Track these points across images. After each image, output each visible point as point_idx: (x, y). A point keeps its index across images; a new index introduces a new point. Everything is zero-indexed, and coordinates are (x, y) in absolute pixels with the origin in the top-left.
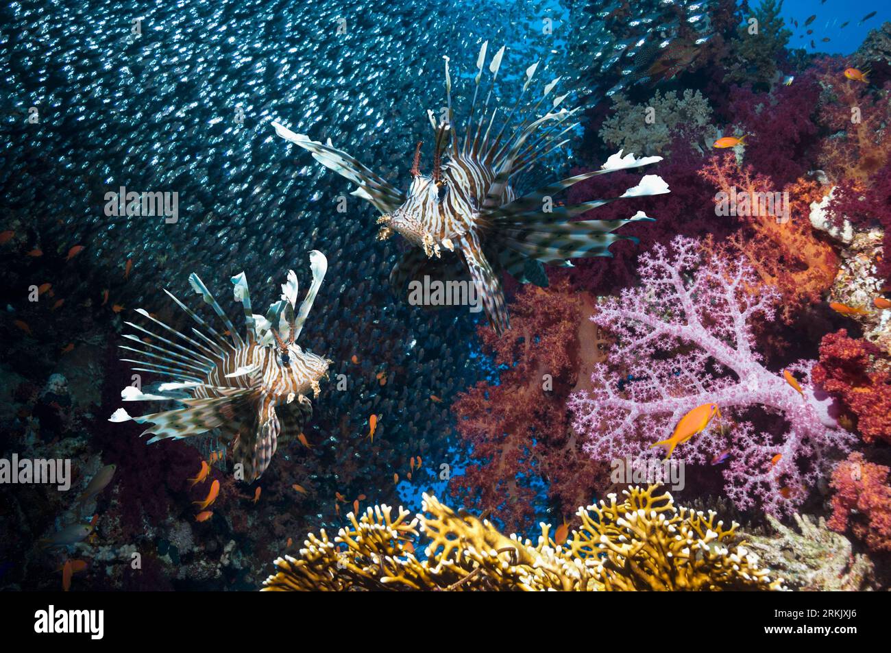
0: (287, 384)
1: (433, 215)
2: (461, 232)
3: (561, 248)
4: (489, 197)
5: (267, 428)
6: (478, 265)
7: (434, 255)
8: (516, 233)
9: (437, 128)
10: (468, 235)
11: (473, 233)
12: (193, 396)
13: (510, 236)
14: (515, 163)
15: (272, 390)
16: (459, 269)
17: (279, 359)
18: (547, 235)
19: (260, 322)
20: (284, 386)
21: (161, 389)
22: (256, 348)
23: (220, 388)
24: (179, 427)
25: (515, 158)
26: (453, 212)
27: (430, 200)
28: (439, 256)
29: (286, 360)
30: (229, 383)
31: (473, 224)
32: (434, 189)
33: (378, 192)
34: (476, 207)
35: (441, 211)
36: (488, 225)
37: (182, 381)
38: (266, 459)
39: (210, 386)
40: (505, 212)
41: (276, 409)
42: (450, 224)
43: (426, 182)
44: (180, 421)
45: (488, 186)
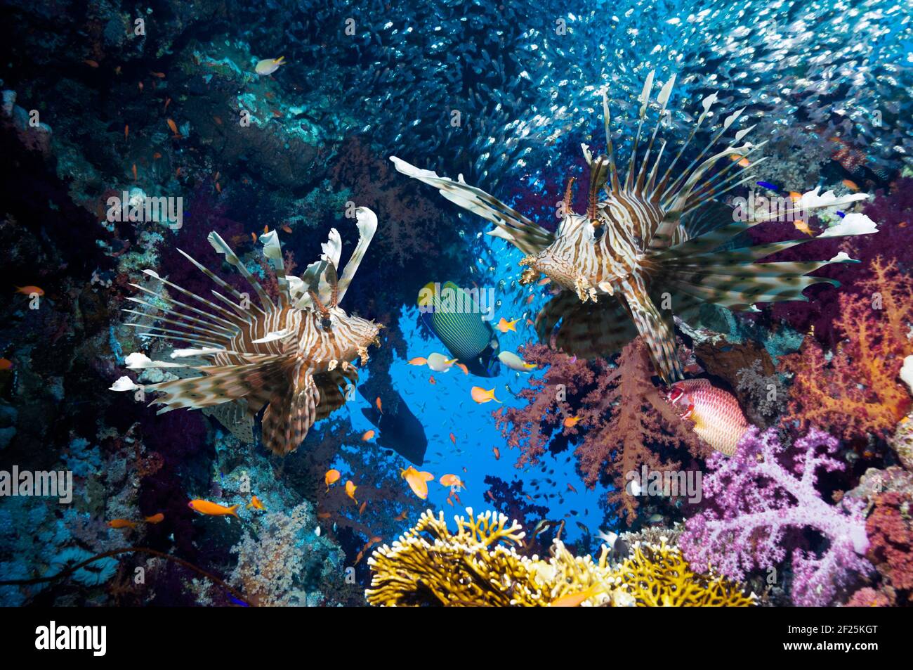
0: (328, 350)
1: (588, 255)
2: (622, 274)
3: (745, 292)
4: (656, 237)
5: (303, 398)
6: (643, 309)
7: (590, 299)
8: (689, 275)
9: (593, 163)
10: (630, 278)
11: (637, 276)
12: (213, 363)
13: (682, 278)
14: (688, 201)
15: (310, 357)
16: (619, 314)
17: (318, 323)
18: (728, 278)
19: (296, 284)
20: (325, 352)
21: (173, 356)
22: (291, 312)
23: (245, 354)
24: (195, 397)
25: (688, 195)
26: (613, 253)
27: (585, 240)
28: (596, 301)
29: (327, 324)
30: (257, 350)
31: (637, 266)
32: (590, 228)
33: (521, 232)
34: (641, 248)
35: (598, 252)
36: (655, 267)
37: (200, 347)
38: (303, 431)
39: (233, 352)
40: (675, 253)
41: (314, 377)
42: (609, 266)
43: (579, 222)
44: (198, 390)
45: (655, 226)
